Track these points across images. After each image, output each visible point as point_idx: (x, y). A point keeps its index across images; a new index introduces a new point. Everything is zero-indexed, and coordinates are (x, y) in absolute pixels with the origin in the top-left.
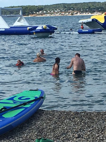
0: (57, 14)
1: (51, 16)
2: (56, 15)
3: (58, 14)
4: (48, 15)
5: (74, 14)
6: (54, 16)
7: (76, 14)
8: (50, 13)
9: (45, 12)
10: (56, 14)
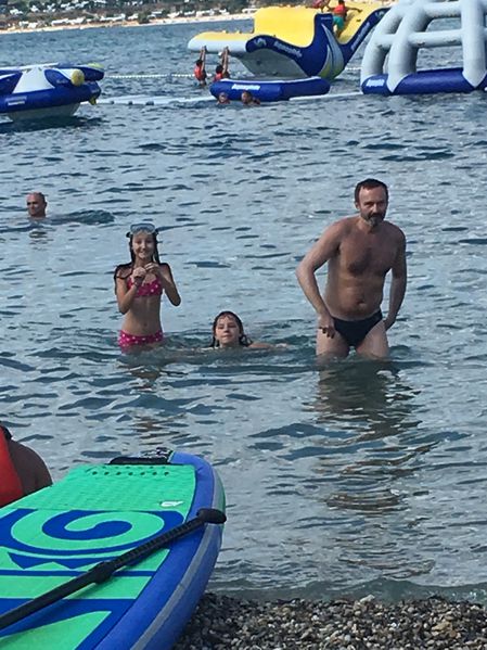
0: (72, 22)
1: (47, 29)
2: (69, 24)
3: (80, 20)
4: (33, 25)
5: (153, 18)
6: (61, 28)
7: (159, 17)
8: (42, 18)
9: (15, 11)
10: (66, 20)
